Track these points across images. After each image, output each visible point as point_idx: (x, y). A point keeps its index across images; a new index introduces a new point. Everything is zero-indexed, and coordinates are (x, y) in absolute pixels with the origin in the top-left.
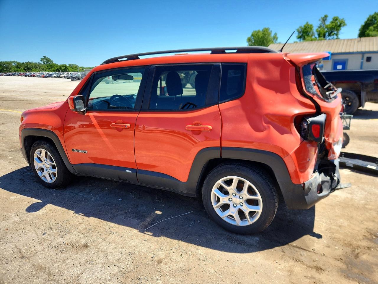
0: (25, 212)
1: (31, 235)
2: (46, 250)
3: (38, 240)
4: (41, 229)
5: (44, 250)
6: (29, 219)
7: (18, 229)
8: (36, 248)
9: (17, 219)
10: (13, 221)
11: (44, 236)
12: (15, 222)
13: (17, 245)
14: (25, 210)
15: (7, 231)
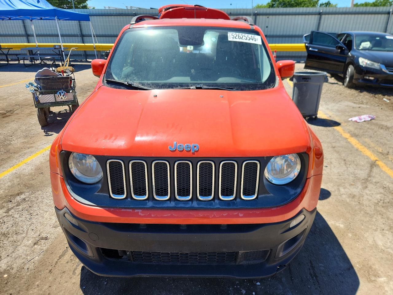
0: (332, 194)
1: (335, 171)
2: (330, 158)
3: (332, 166)
4: (326, 171)
5: (331, 159)
6: (332, 184)
7: (343, 181)
8: (335, 162)
9: (342, 190)
10: (346, 190)
11: (327, 165)
12: (344, 188)
13: (346, 169)
14: (331, 196)
15: (352, 183)
